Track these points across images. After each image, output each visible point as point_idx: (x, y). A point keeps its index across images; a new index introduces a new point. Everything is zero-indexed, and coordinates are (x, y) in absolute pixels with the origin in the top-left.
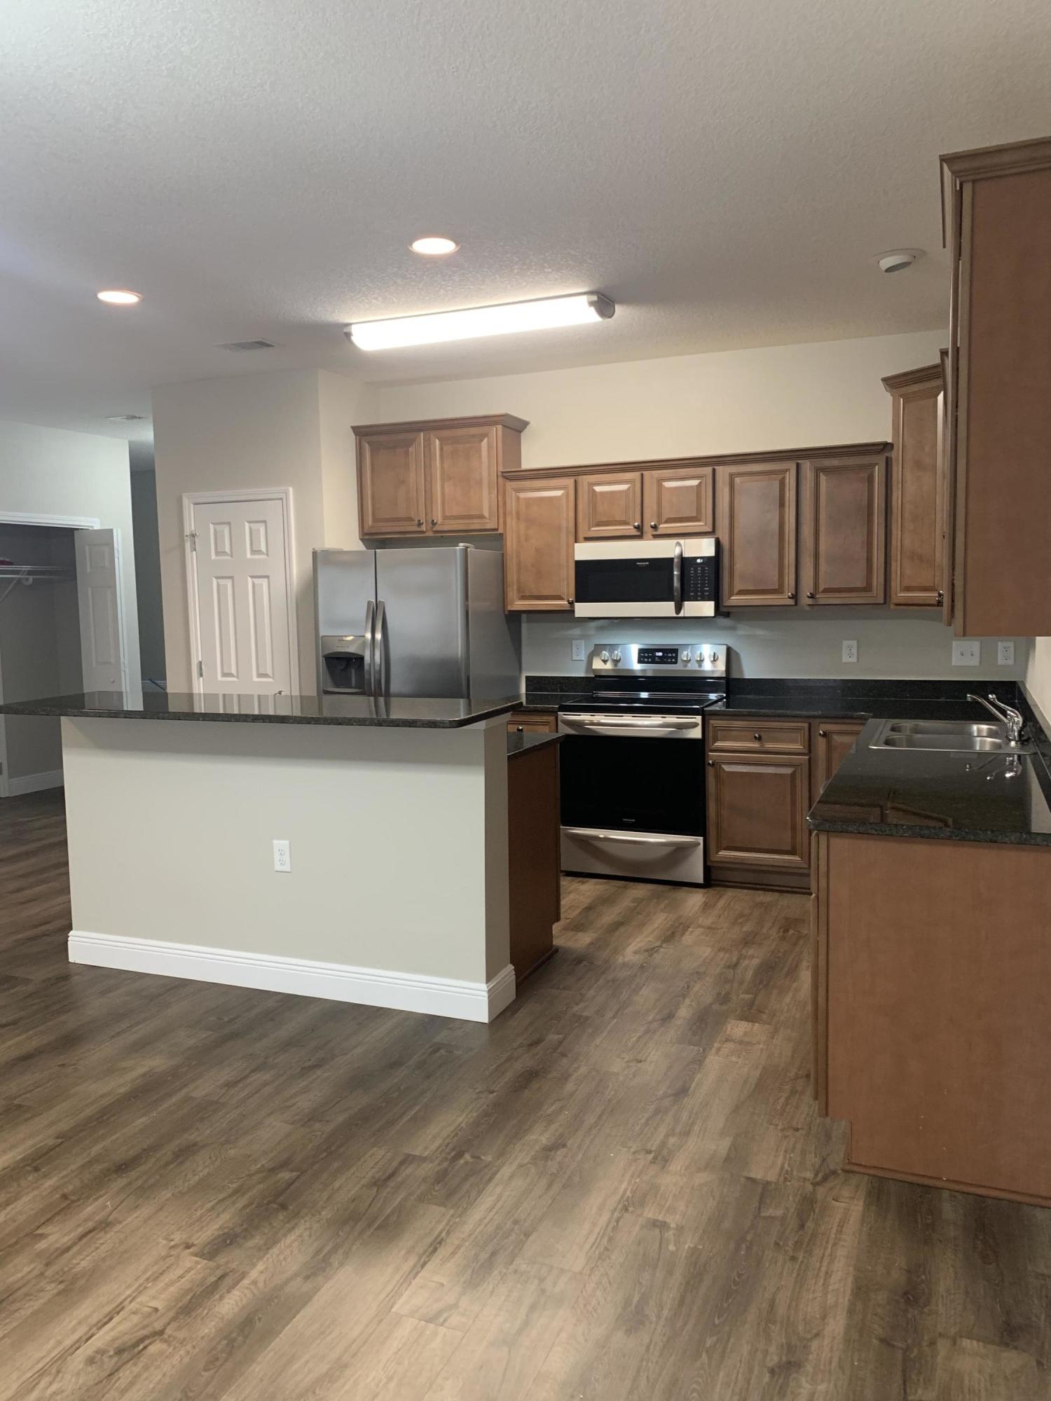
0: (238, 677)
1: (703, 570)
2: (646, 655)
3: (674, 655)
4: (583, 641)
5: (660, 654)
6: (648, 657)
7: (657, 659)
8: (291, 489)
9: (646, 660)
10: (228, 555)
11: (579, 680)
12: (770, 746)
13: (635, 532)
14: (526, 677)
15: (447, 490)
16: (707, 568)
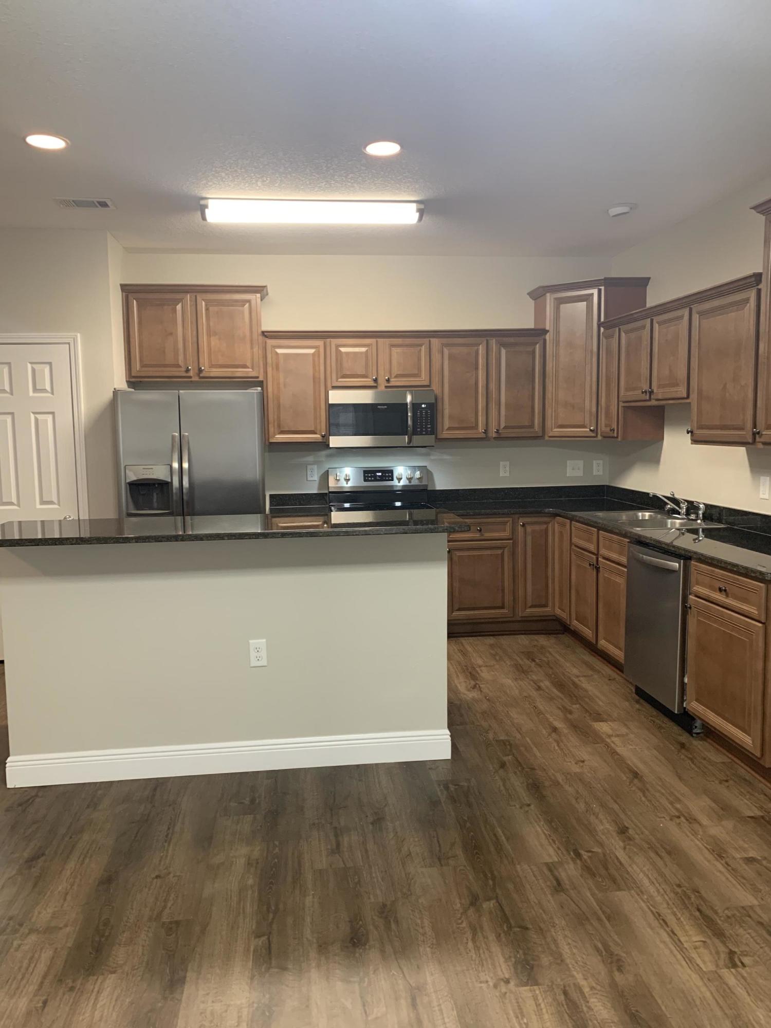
0: (19, 505)
1: (426, 413)
2: (370, 475)
3: (390, 474)
4: (316, 466)
5: (380, 474)
6: (371, 477)
7: (378, 478)
8: (79, 335)
9: (370, 479)
10: (7, 392)
11: (314, 496)
12: (487, 535)
13: (372, 384)
14: (270, 495)
15: (213, 343)
16: (429, 411)
